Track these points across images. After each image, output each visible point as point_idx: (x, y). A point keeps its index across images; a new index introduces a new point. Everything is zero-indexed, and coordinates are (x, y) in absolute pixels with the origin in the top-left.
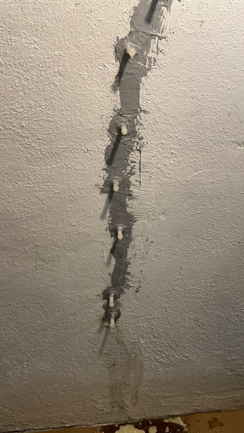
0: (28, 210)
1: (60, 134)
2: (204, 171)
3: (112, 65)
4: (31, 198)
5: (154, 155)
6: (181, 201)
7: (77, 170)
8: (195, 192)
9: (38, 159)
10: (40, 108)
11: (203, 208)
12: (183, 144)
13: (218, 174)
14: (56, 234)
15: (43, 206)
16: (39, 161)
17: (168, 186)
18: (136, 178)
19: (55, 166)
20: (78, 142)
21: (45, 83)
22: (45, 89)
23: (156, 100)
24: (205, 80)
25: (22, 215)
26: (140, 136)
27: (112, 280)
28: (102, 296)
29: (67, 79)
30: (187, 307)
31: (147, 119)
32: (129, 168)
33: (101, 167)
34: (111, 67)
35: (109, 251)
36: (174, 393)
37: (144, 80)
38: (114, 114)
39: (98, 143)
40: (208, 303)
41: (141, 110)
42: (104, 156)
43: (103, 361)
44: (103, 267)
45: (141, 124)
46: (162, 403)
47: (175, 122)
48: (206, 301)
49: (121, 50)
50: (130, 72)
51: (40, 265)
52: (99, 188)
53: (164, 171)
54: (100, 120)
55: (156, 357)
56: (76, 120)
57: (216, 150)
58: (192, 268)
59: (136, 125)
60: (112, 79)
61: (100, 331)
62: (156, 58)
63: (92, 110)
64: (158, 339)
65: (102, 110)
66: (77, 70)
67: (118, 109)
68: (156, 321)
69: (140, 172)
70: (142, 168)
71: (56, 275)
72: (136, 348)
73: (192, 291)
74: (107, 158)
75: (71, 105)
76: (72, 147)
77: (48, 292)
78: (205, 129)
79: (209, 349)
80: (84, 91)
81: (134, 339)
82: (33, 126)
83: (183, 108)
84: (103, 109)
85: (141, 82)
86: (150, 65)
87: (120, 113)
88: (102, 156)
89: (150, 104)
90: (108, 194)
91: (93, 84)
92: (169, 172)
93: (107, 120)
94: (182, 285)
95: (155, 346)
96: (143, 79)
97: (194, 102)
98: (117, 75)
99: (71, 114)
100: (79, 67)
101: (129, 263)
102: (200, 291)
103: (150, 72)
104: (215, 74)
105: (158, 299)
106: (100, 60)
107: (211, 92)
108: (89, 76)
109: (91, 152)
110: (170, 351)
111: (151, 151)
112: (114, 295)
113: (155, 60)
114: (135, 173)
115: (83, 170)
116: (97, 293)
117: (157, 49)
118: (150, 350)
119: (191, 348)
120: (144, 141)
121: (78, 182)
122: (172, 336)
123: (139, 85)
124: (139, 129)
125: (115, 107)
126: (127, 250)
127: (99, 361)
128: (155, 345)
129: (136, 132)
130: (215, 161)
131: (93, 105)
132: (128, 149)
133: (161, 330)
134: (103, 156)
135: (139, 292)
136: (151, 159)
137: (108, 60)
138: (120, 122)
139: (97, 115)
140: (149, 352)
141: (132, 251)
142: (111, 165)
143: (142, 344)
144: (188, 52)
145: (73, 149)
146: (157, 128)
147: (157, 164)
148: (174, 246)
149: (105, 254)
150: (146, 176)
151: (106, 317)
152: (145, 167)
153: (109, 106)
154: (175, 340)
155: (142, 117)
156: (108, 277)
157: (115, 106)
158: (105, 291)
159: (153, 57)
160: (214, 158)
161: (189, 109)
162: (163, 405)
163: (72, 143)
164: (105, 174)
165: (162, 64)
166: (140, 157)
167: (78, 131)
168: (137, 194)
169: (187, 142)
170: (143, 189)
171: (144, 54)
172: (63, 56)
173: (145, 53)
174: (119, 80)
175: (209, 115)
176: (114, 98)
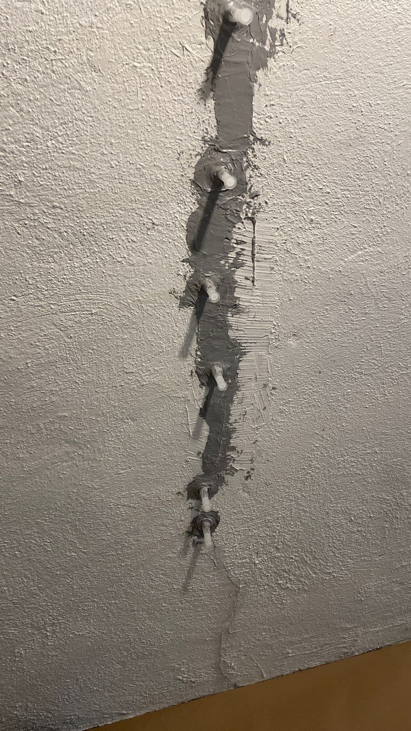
0: (39, 351)
1: (97, 195)
2: (367, 250)
3: (199, 46)
4: (44, 328)
5: (278, 227)
6: (326, 310)
7: (133, 265)
8: (349, 291)
9: (54, 248)
10: (53, 142)
11: (363, 320)
12: (331, 202)
13: (392, 256)
14: (96, 392)
15: (69, 340)
16: (56, 253)
17: (303, 284)
18: (245, 273)
19: (89, 260)
20: (133, 209)
21: (62, 87)
22: (63, 100)
23: (283, 117)
24: (375, 75)
25: (28, 361)
26: (252, 191)
27: (204, 463)
28: (186, 494)
29: (109, 77)
30: (332, 493)
31: (267, 156)
32: (233, 255)
33: (180, 257)
34: (197, 51)
35: (197, 413)
36: (308, 633)
37: (261, 77)
38: (204, 148)
39: (173, 209)
40: (366, 481)
41: (256, 139)
42: (185, 233)
43: (189, 602)
44: (186, 442)
45: (255, 166)
46: (289, 653)
47: (318, 160)
48: (363, 478)
49: (217, 14)
50: (234, 59)
51: (68, 453)
52: (176, 298)
53: (297, 257)
54: (177, 162)
55: (280, 582)
56: (128, 163)
57: (389, 210)
58: (343, 426)
59: (246, 170)
60: (199, 76)
61: (184, 552)
62: (286, 30)
63: (160, 141)
64: (283, 552)
65: (180, 142)
66: (129, 58)
67: (212, 137)
68: (280, 523)
69: (253, 261)
70: (257, 253)
71: (100, 466)
72: (246, 572)
73: (340, 466)
74: (192, 238)
75: (118, 134)
76: (122, 219)
77: (85, 499)
78: (371, 172)
79: (365, 556)
80: (144, 101)
81: (243, 559)
82: (42, 181)
83: (333, 131)
84: (182, 139)
85: (256, 81)
86: (273, 46)
87: (214, 147)
88: (181, 235)
89: (272, 125)
90: (194, 308)
91: (162, 87)
92: (306, 258)
93: (190, 161)
94: (325, 456)
95: (278, 564)
96: (260, 74)
97: (353, 118)
98: (208, 66)
99: (117, 151)
100: (131, 52)
101: (234, 430)
102: (353, 464)
103: (273, 60)
104: (392, 63)
105: (284, 486)
106: (175, 36)
107: (385, 98)
108: (152, 69)
109: (160, 228)
110: (303, 569)
111: (274, 219)
112: (208, 489)
113: (283, 35)
114: (244, 263)
115: (144, 265)
116: (175, 490)
117: (288, 11)
118: (270, 572)
119: (338, 559)
120: (261, 199)
121: (137, 289)
122: (307, 544)
123: (251, 88)
124: (251, 177)
125: (206, 135)
126: (229, 407)
127: (182, 604)
128: (278, 562)
129: (247, 184)
130: (386, 231)
131: (163, 132)
132: (230, 218)
133: (288, 537)
134: (183, 235)
135: (251, 478)
136: (273, 234)
137: (190, 35)
138: (217, 165)
139: (170, 152)
140: (268, 575)
141: (238, 407)
142: (199, 251)
143: (255, 564)
144: (346, 18)
145: (125, 223)
146: (285, 173)
147: (285, 243)
148: (311, 391)
149: (191, 419)
150: (264, 267)
151: (193, 529)
152: (262, 252)
153: (195, 132)
154: (311, 549)
155: (257, 153)
156: (196, 459)
157: (206, 131)
158: (190, 484)
159: (278, 28)
160: (384, 226)
161: (344, 133)
162: (290, 655)
163: (121, 212)
164: (188, 270)
165: (296, 43)
166: (254, 233)
167: (134, 186)
168: (247, 304)
169: (338, 198)
170: (258, 294)
171: (262, 21)
172: (98, 28)
173: (264, 19)
174: (213, 78)
175: (379, 144)
176: (203, 115)
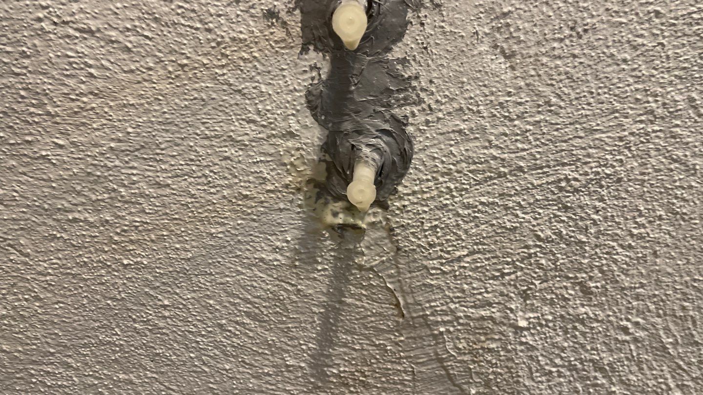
64: (600, 305)
72: (490, 350)
95: (582, 341)
151: (328, 170)
154: (684, 308)
